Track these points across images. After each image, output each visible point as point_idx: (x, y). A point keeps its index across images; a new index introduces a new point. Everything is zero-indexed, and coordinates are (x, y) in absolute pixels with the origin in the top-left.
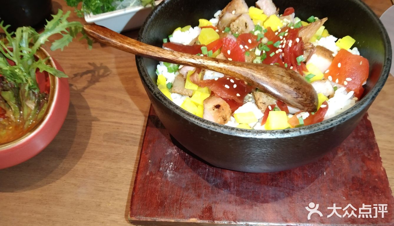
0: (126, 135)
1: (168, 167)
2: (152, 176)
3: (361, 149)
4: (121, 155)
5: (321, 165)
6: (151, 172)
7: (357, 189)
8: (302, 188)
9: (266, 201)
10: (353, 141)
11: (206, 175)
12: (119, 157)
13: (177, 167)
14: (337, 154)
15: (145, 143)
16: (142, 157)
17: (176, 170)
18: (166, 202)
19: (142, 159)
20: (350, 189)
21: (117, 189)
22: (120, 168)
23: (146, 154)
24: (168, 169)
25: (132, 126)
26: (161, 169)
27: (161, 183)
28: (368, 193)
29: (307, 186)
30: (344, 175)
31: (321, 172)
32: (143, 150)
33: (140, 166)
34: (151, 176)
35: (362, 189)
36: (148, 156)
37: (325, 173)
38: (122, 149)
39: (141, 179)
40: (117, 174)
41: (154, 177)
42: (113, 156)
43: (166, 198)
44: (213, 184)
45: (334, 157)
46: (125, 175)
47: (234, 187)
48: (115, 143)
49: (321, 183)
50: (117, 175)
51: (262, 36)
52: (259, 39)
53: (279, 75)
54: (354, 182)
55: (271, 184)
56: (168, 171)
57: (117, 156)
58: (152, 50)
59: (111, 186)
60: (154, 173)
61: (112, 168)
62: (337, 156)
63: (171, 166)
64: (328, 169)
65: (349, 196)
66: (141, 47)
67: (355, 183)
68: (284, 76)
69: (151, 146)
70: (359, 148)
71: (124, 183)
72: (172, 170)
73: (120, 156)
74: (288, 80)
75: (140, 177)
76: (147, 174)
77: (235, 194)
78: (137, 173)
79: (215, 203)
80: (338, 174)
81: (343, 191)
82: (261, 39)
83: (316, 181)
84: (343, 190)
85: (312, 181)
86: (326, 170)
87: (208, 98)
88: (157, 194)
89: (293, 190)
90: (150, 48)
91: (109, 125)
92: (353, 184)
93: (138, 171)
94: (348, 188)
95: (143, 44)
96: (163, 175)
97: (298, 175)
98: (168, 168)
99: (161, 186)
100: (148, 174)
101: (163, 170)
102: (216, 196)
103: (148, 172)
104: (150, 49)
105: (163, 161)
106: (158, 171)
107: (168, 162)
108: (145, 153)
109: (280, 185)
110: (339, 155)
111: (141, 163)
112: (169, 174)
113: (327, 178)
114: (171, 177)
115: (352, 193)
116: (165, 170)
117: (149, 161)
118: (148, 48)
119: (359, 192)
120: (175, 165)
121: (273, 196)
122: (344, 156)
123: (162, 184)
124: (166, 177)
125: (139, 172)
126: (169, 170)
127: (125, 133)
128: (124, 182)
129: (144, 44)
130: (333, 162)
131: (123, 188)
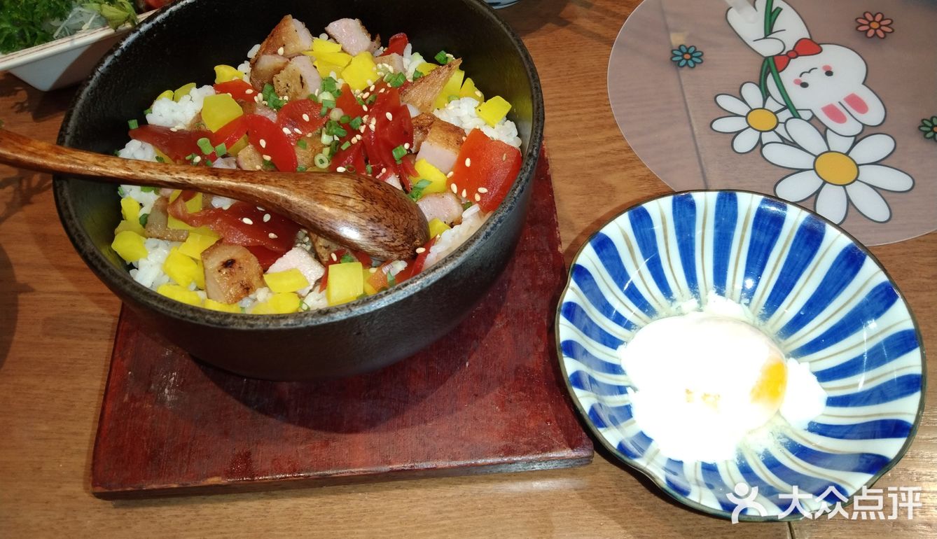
0: (90, 318)
1: (167, 382)
2: (135, 403)
3: (538, 310)
4: (80, 362)
5: (462, 348)
6: (133, 394)
7: (522, 390)
8: (424, 397)
9: (353, 430)
10: (524, 296)
11: (242, 392)
12: (78, 366)
13: (185, 380)
14: (492, 324)
15: (119, 335)
16: (114, 365)
17: (182, 386)
18: (162, 451)
19: (113, 370)
20: (509, 390)
21: (75, 434)
22: (80, 389)
23: (123, 359)
24: (167, 387)
25: (102, 298)
26: (152, 387)
27: (153, 414)
28: (542, 396)
29: (432, 392)
30: (502, 365)
31: (461, 361)
32: (117, 352)
33: (110, 384)
34: (133, 404)
35: (531, 389)
36: (125, 363)
37: (467, 365)
38: (83, 348)
39: (112, 412)
40: (74, 401)
41: (138, 404)
42: (65, 365)
43: (161, 445)
44: (256, 406)
45: (487, 331)
46: (89, 403)
47: (296, 409)
48: (68, 337)
49: (459, 382)
50: (73, 404)
51: (331, 106)
52: (324, 110)
53: (339, 195)
54: (519, 377)
55: (367, 395)
56: (166, 391)
57: (72, 364)
58: (81, 162)
59: (63, 428)
60: (138, 396)
61: (62, 391)
62: (492, 330)
63: (173, 379)
64: (474, 356)
65: (507, 404)
66: (58, 159)
67: (520, 379)
68: (349, 198)
69: (132, 341)
70: (535, 309)
71: (89, 419)
72: (174, 386)
73: (80, 364)
74: (357, 204)
75: (110, 407)
76: (124, 401)
77: (297, 423)
78: (105, 399)
79: (257, 444)
80: (491, 364)
81: (496, 396)
82: (329, 110)
83: (450, 382)
84: (497, 393)
85: (443, 381)
86: (469, 358)
87: (211, 247)
88: (144, 438)
89: (406, 402)
90: (79, 157)
91: (55, 300)
92: (517, 379)
93: (107, 394)
94: (505, 390)
95: (64, 151)
96: (157, 399)
97: (418, 372)
98: (166, 385)
99: (153, 422)
100: (126, 398)
101: (157, 389)
102: (260, 429)
103: (127, 395)
104: (78, 161)
105: (156, 370)
106: (147, 391)
107: (166, 373)
108: (120, 358)
109: (383, 395)
110: (497, 327)
111: (112, 378)
112: (168, 397)
113: (470, 373)
114: (172, 402)
115: (513, 397)
116: (161, 389)
117: (128, 373)
118: (74, 158)
119: (525, 395)
120: (181, 377)
121: (368, 417)
122: (504, 327)
123: (154, 416)
124: (163, 402)
125: (109, 396)
126: (168, 389)
127: (88, 314)
128: (87, 418)
129: (66, 150)
130: (483, 342)
131: (86, 429)
